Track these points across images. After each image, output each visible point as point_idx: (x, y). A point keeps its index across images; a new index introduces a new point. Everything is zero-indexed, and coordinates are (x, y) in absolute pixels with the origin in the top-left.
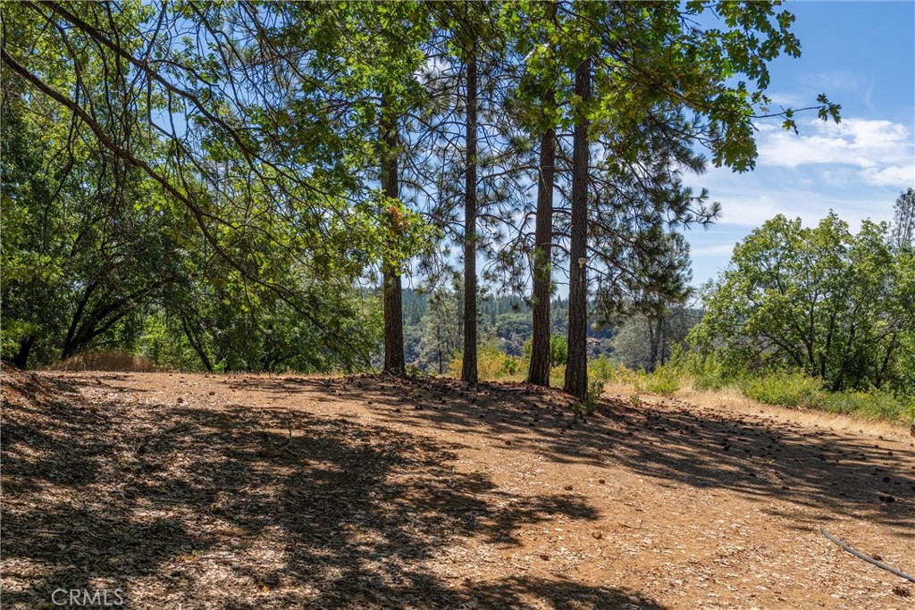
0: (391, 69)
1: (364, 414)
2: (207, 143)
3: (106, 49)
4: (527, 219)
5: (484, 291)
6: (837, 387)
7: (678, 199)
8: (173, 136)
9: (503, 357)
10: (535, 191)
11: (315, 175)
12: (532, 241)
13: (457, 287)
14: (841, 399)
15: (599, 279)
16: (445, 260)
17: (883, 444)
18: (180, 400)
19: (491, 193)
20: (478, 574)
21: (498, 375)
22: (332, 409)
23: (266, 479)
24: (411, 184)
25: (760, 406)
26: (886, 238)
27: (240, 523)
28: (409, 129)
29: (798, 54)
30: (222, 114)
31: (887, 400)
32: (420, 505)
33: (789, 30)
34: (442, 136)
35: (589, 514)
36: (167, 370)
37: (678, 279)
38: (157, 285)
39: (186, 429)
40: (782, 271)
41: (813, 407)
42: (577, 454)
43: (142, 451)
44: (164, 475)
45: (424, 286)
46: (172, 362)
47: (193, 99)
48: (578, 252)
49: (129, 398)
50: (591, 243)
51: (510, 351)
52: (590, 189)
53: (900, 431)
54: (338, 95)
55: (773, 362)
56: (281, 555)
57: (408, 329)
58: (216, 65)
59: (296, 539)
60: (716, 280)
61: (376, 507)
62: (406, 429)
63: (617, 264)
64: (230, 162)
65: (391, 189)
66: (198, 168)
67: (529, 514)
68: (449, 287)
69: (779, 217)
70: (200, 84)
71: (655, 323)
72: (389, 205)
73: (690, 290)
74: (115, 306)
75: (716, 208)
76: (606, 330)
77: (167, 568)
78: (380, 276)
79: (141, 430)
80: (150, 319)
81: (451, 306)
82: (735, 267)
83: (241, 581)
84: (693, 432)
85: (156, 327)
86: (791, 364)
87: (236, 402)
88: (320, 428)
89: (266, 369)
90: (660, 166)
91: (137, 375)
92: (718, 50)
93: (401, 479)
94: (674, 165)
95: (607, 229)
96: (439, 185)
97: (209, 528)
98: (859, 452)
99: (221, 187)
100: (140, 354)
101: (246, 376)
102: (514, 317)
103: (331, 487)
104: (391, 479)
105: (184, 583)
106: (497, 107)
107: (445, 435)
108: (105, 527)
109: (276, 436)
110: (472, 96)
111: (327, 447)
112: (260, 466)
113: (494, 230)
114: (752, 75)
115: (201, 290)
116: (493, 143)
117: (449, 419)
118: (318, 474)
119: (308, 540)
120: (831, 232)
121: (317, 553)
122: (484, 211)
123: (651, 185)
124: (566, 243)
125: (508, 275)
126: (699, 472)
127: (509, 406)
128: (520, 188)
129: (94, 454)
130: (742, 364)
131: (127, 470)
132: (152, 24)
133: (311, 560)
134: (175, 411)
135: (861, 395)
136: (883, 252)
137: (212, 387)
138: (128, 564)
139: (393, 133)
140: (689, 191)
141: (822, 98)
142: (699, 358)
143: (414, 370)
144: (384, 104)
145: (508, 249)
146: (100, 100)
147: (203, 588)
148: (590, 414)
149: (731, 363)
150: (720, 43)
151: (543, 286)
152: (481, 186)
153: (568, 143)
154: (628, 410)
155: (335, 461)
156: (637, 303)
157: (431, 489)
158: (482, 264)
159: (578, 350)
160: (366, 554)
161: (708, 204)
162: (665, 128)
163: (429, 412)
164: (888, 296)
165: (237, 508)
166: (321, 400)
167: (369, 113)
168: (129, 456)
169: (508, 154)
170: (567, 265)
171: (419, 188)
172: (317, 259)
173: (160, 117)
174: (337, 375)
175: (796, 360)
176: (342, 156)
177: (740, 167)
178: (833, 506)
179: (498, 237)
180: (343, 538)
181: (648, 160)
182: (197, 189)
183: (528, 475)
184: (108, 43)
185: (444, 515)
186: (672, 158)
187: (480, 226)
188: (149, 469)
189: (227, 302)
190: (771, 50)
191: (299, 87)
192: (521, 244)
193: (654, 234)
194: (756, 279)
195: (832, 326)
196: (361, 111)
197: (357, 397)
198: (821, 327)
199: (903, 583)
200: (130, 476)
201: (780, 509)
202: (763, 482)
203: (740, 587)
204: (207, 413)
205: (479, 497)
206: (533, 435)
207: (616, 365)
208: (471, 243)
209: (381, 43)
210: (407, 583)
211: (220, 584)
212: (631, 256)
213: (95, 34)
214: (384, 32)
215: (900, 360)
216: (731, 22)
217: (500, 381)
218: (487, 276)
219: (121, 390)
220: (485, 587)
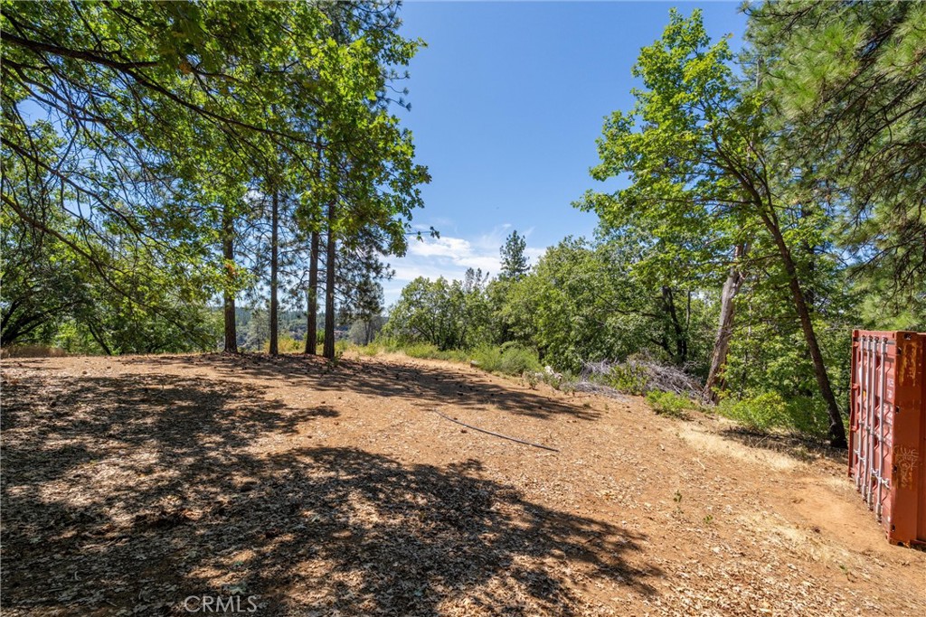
0: (229, 193)
1: (211, 374)
2: (106, 223)
3: (28, 160)
4: (304, 274)
5: (283, 308)
6: (444, 349)
7: (377, 267)
8: (81, 217)
9: (292, 341)
10: (309, 260)
11: (181, 246)
12: (307, 285)
13: (268, 307)
14: (445, 354)
15: (341, 303)
16: (260, 293)
17: (460, 372)
18: (85, 373)
19: (286, 260)
20: (274, 450)
21: (289, 350)
22: (192, 372)
23: (145, 414)
24: (240, 253)
25: (412, 359)
26: (462, 288)
27: (126, 441)
28: (240, 225)
29: (423, 207)
30: (117, 206)
31: (462, 354)
32: (243, 419)
33: (420, 197)
34: (259, 230)
35: (334, 414)
36: (76, 355)
37: (377, 303)
38: (70, 305)
39: (89, 390)
40: (422, 300)
41: (434, 358)
42: (328, 386)
43: (54, 405)
44: (70, 418)
45: (249, 306)
46: (81, 350)
47: (96, 196)
48: (330, 290)
49: (44, 374)
50: (337, 286)
51: (297, 338)
52: (336, 261)
53: (467, 366)
54: (196, 204)
55: (418, 339)
56: (154, 455)
57: (239, 328)
58: (113, 179)
59: (164, 446)
60: (395, 304)
61: (217, 423)
62: (236, 380)
63: (349, 296)
64: (124, 236)
65: (229, 254)
66: (99, 236)
67: (303, 417)
68: (263, 306)
69: (421, 277)
70: (101, 189)
71: (368, 323)
72: (227, 263)
73: (383, 309)
74: (36, 317)
75: (394, 272)
76: (344, 326)
77: (71, 473)
78: (222, 300)
79: (53, 393)
80: (63, 325)
81: (265, 316)
82: (403, 298)
83: (125, 473)
84: (383, 372)
85: (68, 329)
86: (425, 340)
87: (126, 372)
88: (184, 383)
89: (149, 352)
90: (369, 252)
91: (51, 359)
92: (390, 202)
93: (233, 407)
94: (375, 252)
95: (344, 280)
96: (257, 255)
97: (103, 446)
98: (451, 376)
99: (117, 249)
100: (55, 346)
101: (135, 356)
102: (299, 321)
103: (189, 414)
104: (226, 407)
105: (83, 480)
106: (289, 219)
107: (260, 382)
108: (22, 454)
109: (153, 390)
110: (275, 212)
111: (188, 393)
112: (143, 407)
113: (287, 278)
114: (405, 214)
115: (103, 309)
116: (286, 235)
117: (262, 374)
118: (181, 408)
119: (173, 445)
120: (441, 285)
121: (179, 451)
122: (282, 269)
123: (364, 261)
124: (324, 286)
125: (294, 301)
126: (386, 389)
127: (295, 365)
128: (301, 259)
129: (15, 410)
130: (406, 341)
131: (42, 418)
132: (63, 150)
133: (174, 456)
134: (81, 379)
135: (453, 352)
136: (461, 293)
137: (109, 364)
138: (39, 475)
139: (230, 226)
140: (382, 264)
141: (432, 228)
142: (387, 339)
143: (243, 349)
144: (225, 211)
145: (295, 288)
146: (24, 190)
147: (98, 482)
148: (336, 367)
149: (401, 340)
150: (391, 199)
151: (313, 306)
152: (280, 256)
153: (325, 238)
154: (354, 364)
155: (193, 400)
156: (358, 314)
157: (251, 410)
158: (280, 295)
159: (330, 337)
160: (209, 449)
161: (390, 270)
162: (371, 235)
163: (250, 371)
164: (463, 311)
165: (124, 432)
166: (185, 367)
167: (215, 215)
168: (43, 409)
169: (295, 242)
170: (325, 296)
171: (246, 256)
172: (183, 291)
173: (71, 205)
174: (196, 353)
175: (428, 338)
176: (197, 236)
177: (400, 255)
178: (440, 399)
179: (289, 282)
180: (195, 441)
181: (363, 249)
182: (99, 249)
183: (303, 398)
184: (30, 157)
185: (257, 423)
186: (374, 249)
187: (279, 276)
188: (59, 416)
189: (122, 315)
190: (412, 204)
191: (172, 197)
192: (301, 285)
193: (366, 283)
194: (411, 304)
195: (442, 323)
196: (209, 213)
197: (208, 365)
198: (437, 324)
199: (464, 428)
200: (44, 421)
201: (419, 403)
202: (413, 392)
203: (401, 439)
204: (105, 379)
205: (276, 412)
206: (307, 379)
207: (350, 343)
208: (274, 285)
209: (222, 180)
210: (235, 460)
211: (111, 478)
212: (356, 293)
213: (19, 150)
214: (224, 174)
215: (468, 337)
216: (395, 191)
217: (291, 353)
218: (283, 301)
219: (38, 369)
220: (278, 455)
